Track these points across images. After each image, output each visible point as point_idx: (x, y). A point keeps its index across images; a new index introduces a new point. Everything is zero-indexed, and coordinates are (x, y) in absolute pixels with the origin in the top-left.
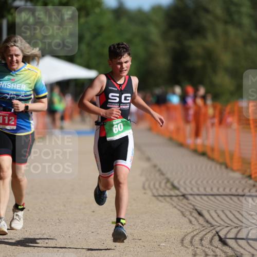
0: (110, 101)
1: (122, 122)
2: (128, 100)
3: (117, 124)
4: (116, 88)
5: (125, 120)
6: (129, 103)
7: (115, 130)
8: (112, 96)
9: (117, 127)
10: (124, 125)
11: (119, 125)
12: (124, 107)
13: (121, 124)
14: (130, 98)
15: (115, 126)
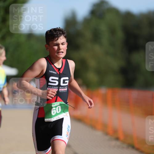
0: (50, 84)
1: (60, 105)
2: (66, 83)
3: (56, 107)
4: (56, 72)
5: (63, 103)
6: (66, 86)
7: (53, 112)
8: (52, 79)
9: (56, 109)
10: (62, 108)
11: (57, 108)
12: (62, 90)
13: (60, 107)
14: (67, 81)
15: (53, 109)
